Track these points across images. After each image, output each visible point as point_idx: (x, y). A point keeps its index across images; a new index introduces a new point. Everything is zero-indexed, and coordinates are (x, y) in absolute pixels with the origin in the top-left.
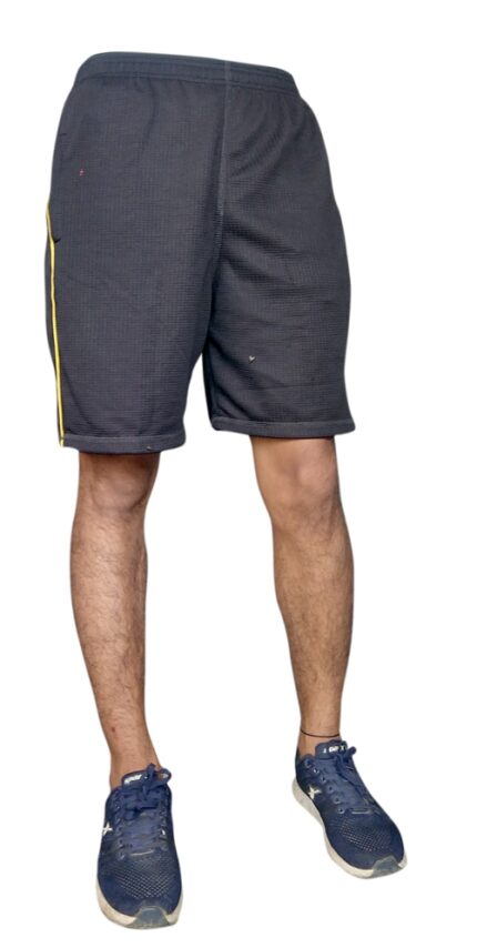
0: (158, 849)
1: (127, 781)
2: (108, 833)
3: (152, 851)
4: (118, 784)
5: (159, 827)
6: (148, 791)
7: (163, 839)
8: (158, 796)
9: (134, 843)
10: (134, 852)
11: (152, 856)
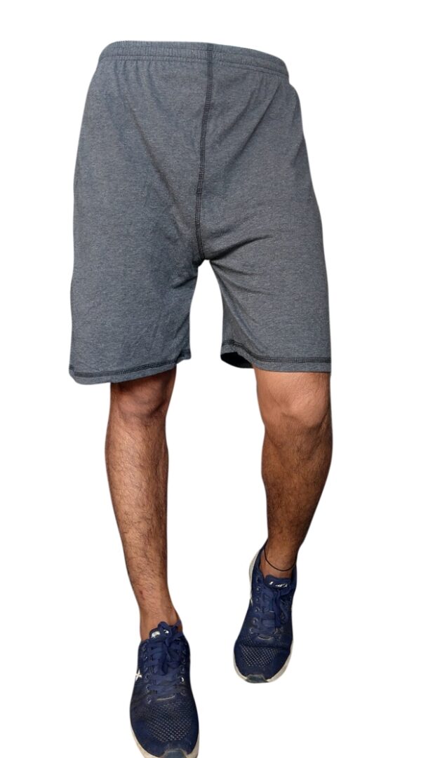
0: (178, 695)
1: (153, 635)
2: (139, 678)
3: (173, 697)
4: (147, 637)
5: (179, 674)
6: (170, 644)
7: (182, 685)
8: (178, 647)
9: (159, 689)
10: (159, 697)
11: (174, 701)
